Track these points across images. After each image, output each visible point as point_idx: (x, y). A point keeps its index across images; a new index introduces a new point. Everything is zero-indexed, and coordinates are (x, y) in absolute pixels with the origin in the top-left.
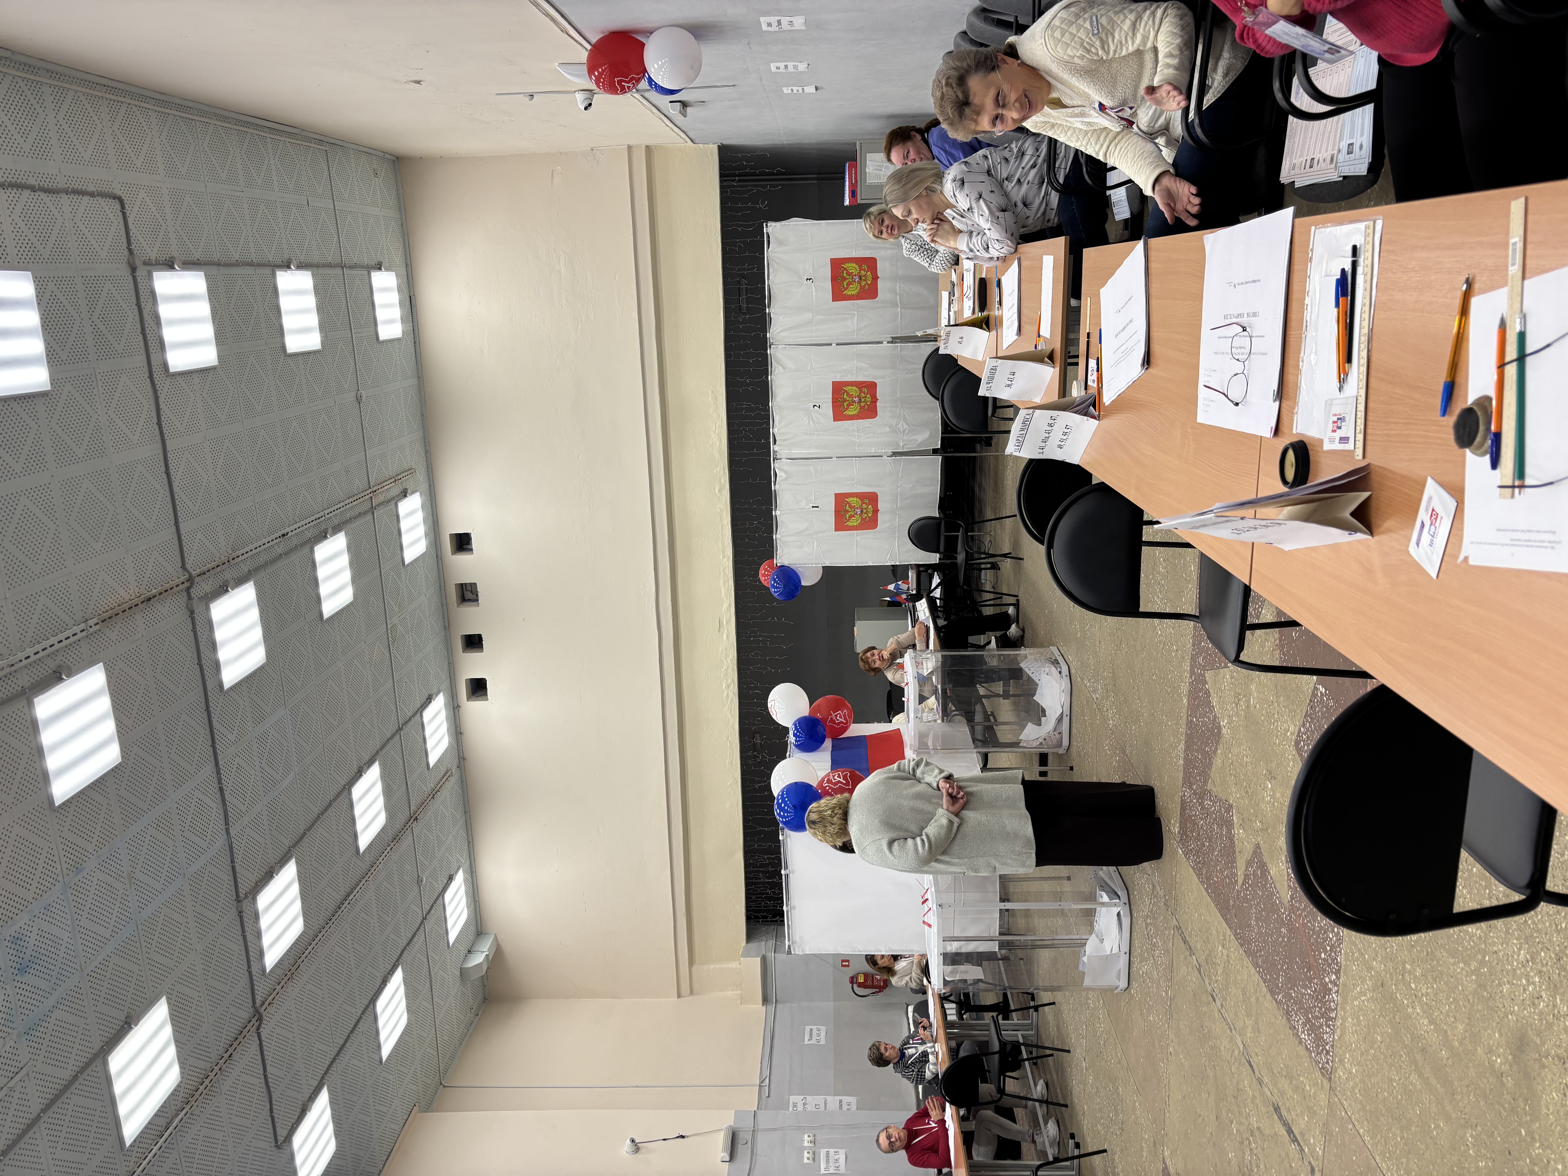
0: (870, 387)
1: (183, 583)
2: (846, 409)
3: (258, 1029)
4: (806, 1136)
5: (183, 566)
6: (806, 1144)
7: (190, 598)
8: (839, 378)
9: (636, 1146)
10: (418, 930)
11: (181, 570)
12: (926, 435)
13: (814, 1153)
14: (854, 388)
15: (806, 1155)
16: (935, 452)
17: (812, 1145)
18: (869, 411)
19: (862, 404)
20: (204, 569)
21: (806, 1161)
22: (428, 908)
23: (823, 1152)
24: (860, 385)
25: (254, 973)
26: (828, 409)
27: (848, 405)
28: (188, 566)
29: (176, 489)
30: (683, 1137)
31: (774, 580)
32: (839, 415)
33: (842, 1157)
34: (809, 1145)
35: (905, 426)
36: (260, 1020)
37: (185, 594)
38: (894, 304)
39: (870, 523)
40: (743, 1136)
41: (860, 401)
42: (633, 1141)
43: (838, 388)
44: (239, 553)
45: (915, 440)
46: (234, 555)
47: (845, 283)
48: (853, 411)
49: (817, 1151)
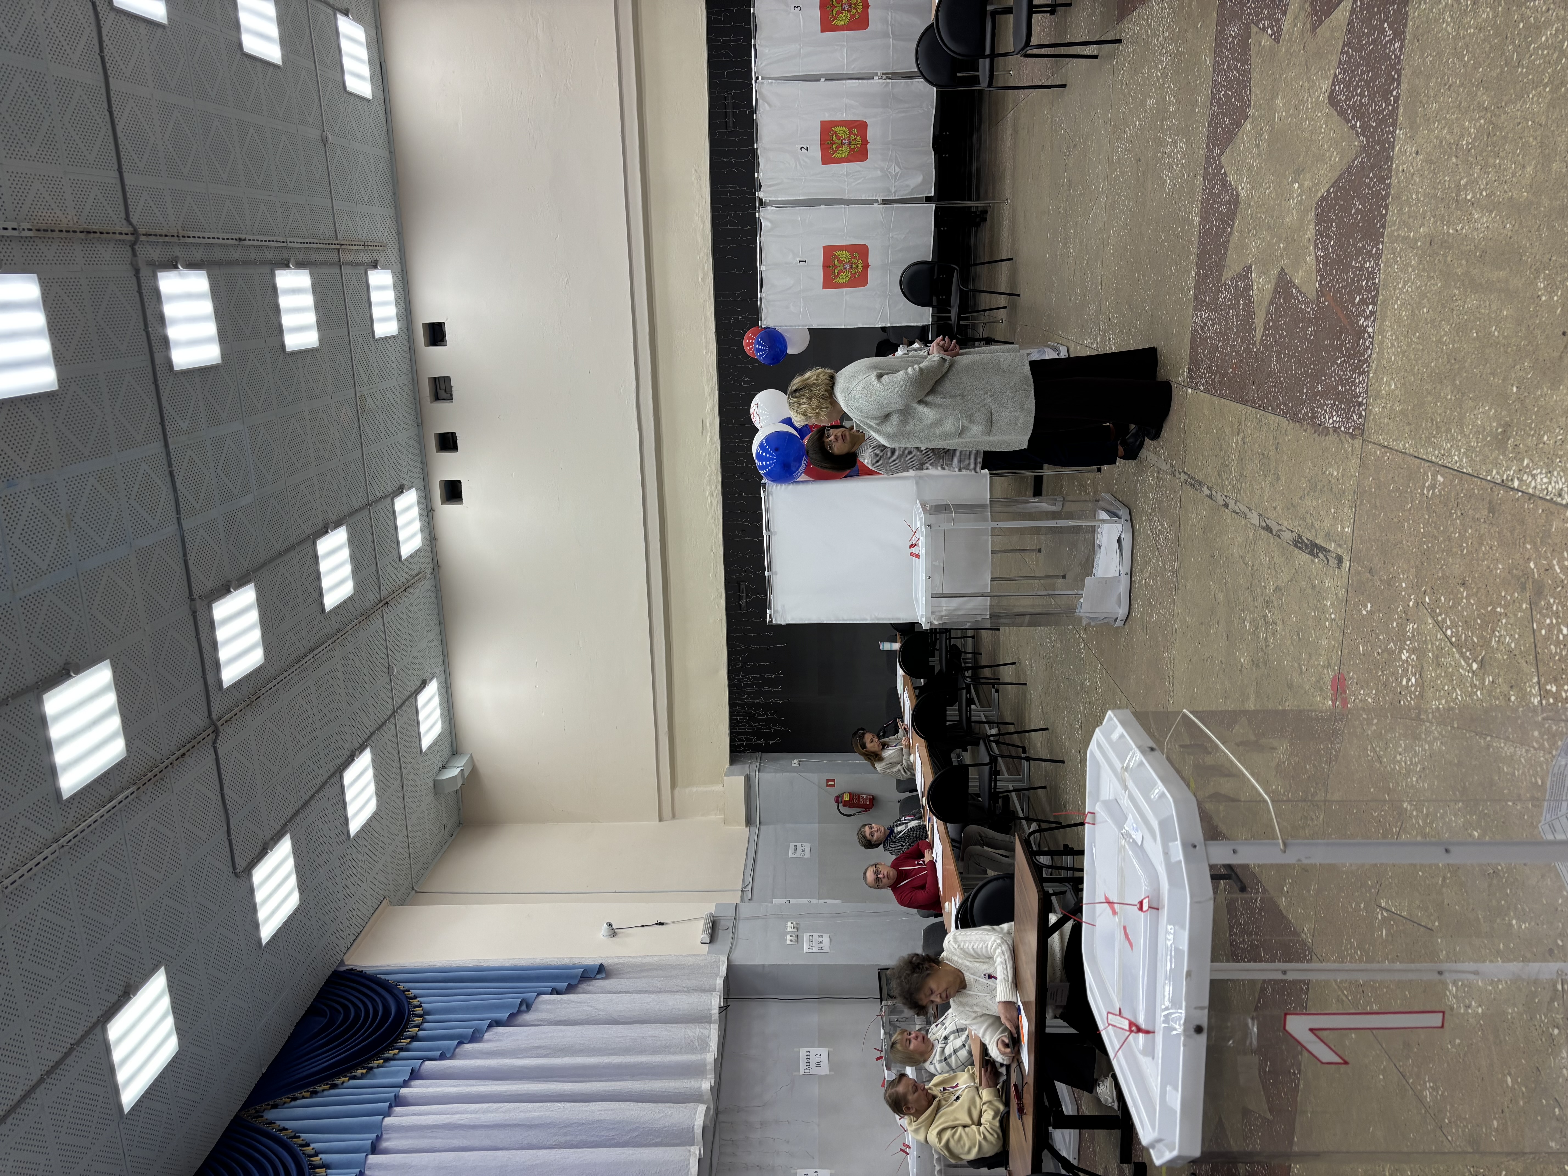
0: (861, 127)
1: (127, 234)
2: (835, 152)
3: (214, 742)
4: (789, 924)
5: (127, 219)
6: (789, 929)
7: (134, 254)
8: (828, 117)
9: (613, 932)
10: (388, 719)
11: (124, 222)
12: (919, 179)
13: (797, 936)
14: (844, 129)
15: (789, 937)
16: (928, 199)
17: (795, 930)
18: (860, 153)
19: (852, 147)
20: (152, 231)
21: (788, 942)
22: (400, 703)
23: (806, 937)
24: (849, 125)
25: (209, 683)
26: (816, 151)
27: (837, 148)
28: (134, 221)
29: (119, 134)
30: (661, 924)
31: (759, 343)
32: (828, 158)
33: (826, 940)
34: (792, 930)
35: (898, 170)
36: (216, 731)
37: (129, 249)
38: (886, 35)
39: (860, 279)
40: (723, 924)
41: (850, 143)
42: (610, 925)
43: (827, 128)
44: (191, 234)
45: (908, 186)
46: (186, 233)
47: (834, 12)
48: (842, 153)
49: (800, 934)
